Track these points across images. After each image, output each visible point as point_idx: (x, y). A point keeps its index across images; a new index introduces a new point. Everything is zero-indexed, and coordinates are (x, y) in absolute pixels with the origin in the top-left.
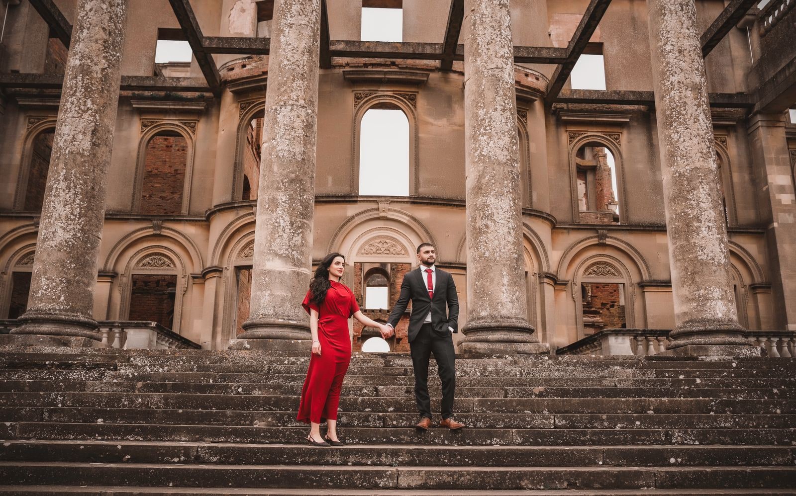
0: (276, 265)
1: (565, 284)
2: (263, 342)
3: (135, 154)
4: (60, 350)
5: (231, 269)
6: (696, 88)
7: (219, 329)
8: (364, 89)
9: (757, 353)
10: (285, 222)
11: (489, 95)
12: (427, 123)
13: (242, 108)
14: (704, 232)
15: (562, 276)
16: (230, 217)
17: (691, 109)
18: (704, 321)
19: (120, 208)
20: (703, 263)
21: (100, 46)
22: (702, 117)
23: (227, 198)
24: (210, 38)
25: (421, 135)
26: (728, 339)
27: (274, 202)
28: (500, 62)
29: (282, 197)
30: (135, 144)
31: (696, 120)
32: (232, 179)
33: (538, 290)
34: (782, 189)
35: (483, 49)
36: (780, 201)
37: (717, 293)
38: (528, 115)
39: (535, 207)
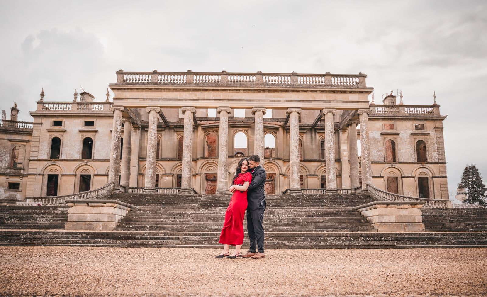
0: (222, 180)
1: (287, 176)
2: (221, 193)
3: (176, 143)
4: (190, 194)
5: (204, 174)
6: (296, 147)
7: (201, 188)
8: (235, 129)
9: (301, 194)
10: (224, 173)
11: (258, 149)
12: (251, 137)
13: (205, 132)
14: (295, 173)
15: (286, 174)
16: (203, 161)
17: (295, 151)
18: (293, 189)
19: (173, 157)
20: (294, 179)
21: (190, 141)
22: (296, 152)
23: (202, 156)
24: (198, 118)
25: (249, 140)
26: (296, 192)
27: (222, 169)
28: (260, 143)
29: (223, 169)
30: (176, 140)
31: (295, 153)
32: (203, 151)
33: (279, 178)
34: (344, 150)
35: (257, 140)
36: (344, 154)
37: (296, 184)
38: (277, 132)
39: (278, 157)
